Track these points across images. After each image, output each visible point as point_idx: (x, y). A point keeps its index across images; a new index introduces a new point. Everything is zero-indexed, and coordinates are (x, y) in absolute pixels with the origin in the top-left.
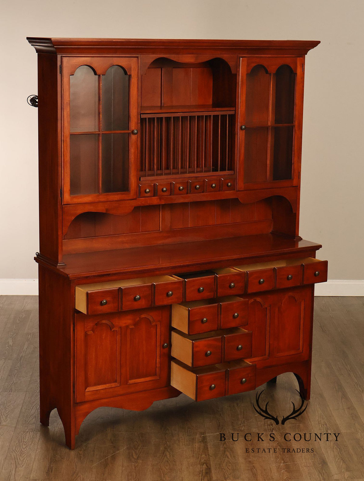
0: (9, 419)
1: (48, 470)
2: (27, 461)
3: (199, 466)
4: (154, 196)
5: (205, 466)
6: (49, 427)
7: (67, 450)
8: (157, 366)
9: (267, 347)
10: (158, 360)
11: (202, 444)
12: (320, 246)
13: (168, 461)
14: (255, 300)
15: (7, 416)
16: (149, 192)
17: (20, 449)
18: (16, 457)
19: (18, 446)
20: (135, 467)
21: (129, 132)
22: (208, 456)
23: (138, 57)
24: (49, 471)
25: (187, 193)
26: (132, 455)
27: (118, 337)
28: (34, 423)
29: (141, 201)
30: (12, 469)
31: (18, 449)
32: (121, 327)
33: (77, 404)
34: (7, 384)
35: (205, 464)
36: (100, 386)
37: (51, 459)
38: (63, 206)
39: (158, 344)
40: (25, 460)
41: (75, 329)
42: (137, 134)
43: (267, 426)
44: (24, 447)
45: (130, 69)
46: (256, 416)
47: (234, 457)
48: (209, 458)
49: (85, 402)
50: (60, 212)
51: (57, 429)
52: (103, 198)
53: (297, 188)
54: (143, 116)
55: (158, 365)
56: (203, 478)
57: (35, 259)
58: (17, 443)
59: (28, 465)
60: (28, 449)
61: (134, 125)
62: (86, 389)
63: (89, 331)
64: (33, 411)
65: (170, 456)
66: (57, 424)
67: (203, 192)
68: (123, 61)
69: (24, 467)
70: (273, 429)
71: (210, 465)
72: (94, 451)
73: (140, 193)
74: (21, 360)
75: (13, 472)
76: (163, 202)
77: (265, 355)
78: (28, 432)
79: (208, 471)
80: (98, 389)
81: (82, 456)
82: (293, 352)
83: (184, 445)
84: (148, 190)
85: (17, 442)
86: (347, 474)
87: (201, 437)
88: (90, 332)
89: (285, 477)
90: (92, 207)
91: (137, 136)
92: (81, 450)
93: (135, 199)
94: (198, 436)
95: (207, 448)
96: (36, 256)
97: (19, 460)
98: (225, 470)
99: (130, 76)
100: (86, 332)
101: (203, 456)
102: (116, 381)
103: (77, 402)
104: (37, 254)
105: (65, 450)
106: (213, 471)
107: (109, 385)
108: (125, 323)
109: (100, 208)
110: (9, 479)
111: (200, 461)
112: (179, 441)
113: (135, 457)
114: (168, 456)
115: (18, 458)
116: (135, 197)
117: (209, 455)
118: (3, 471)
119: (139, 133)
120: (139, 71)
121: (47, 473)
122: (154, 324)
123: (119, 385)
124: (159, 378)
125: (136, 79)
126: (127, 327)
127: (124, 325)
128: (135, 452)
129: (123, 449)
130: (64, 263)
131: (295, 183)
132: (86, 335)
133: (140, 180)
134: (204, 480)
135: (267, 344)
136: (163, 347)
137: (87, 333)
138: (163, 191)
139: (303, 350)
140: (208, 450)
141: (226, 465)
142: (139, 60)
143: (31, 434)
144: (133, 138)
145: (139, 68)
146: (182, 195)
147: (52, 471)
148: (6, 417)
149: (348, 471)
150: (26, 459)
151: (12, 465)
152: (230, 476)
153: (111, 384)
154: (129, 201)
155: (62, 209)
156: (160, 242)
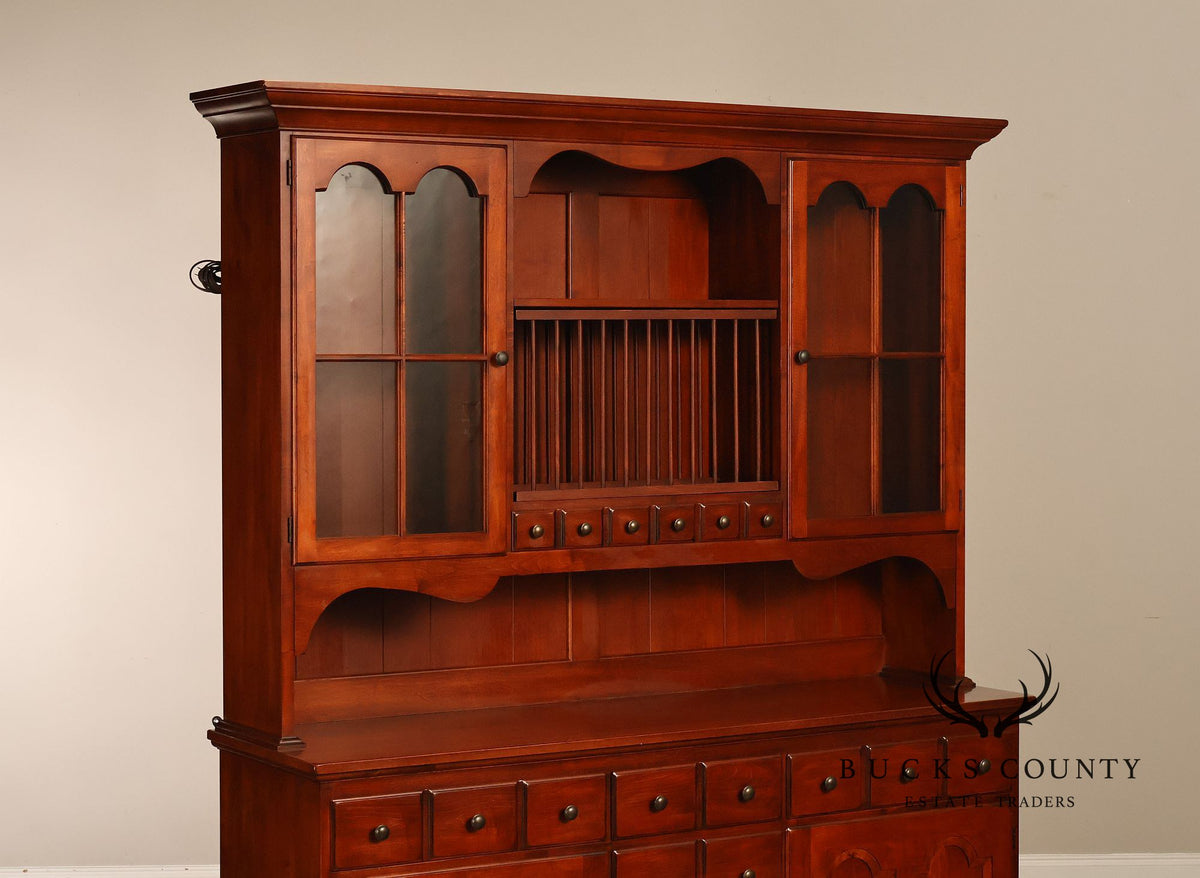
4: (555, 547)
14: (852, 856)
16: (541, 533)
21: (484, 358)
23: (505, 147)
25: (649, 543)
29: (519, 563)
38: (297, 568)
42: (504, 363)
45: (485, 178)
50: (286, 587)
52: (408, 547)
54: (522, 315)
57: (210, 735)
61: (497, 338)
67: (693, 540)
68: (465, 156)
73: (516, 535)
76: (580, 567)
84: (538, 529)
90: (378, 575)
91: (504, 371)
93: (503, 554)
96: (213, 728)
99: (484, 199)
104: (217, 721)
109: (403, 579)
116: (501, 548)
119: (511, 363)
120: (510, 187)
125: (502, 208)
130: (297, 739)
133: (515, 500)
138: (580, 532)
142: (510, 155)
144: (495, 375)
145: (510, 175)
146: (634, 547)
154: (485, 561)
155: (293, 577)
156: (569, 694)
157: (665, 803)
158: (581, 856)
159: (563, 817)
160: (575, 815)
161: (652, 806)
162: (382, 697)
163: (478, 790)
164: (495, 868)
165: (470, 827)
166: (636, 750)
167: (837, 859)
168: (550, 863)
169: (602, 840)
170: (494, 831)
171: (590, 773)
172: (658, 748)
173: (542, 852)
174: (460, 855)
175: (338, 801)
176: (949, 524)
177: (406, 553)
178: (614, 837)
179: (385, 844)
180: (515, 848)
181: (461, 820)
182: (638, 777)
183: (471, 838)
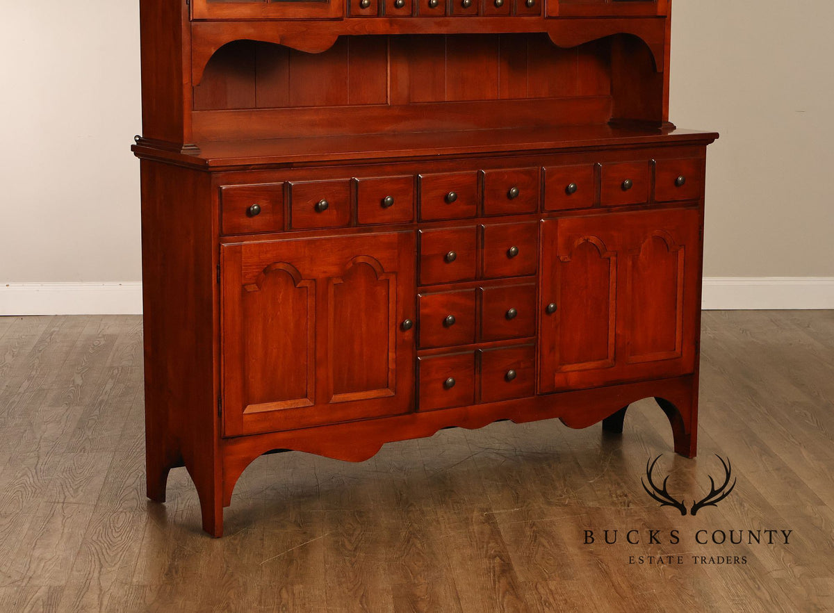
0: (82, 494)
1: (170, 571)
2: (123, 556)
3: (486, 560)
4: (378, 16)
5: (498, 560)
6: (166, 504)
7: (208, 539)
8: (390, 367)
9: (611, 340)
10: (392, 355)
11: (487, 528)
12: (716, 136)
13: (419, 554)
14: (587, 240)
15: (78, 488)
16: (368, 5)
17: (108, 539)
18: (99, 551)
19: (103, 534)
20: (352, 565)
22: (501, 545)
24: (170, 573)
25: (445, 15)
26: (343, 545)
27: (310, 302)
28: (133, 498)
29: (352, 27)
30: (92, 570)
31: (104, 538)
32: (314, 280)
33: (226, 439)
34: (74, 440)
35: (498, 558)
36: (275, 403)
37: (174, 553)
38: (193, 23)
39: (392, 321)
40: (119, 556)
41: (222, 277)
43: (617, 497)
44: (116, 535)
46: (590, 484)
47: (557, 545)
48: (505, 548)
49: (242, 436)
50: (185, 37)
51: (182, 507)
52: (273, 11)
53: (664, 20)
55: (392, 366)
56: (497, 580)
57: (133, 148)
58: (100, 530)
59: (126, 563)
60: (123, 538)
62: (244, 407)
63: (249, 284)
64: (130, 481)
65: (423, 546)
66: (183, 500)
67: (477, 15)
69: (117, 566)
70: (629, 502)
71: (509, 559)
72: (262, 539)
73: (350, 6)
74: (100, 404)
75: (96, 574)
76: (397, 31)
77: (607, 358)
78: (122, 512)
79: (506, 568)
80: (269, 410)
81: (238, 548)
82: (661, 355)
83: (450, 528)
85: (101, 528)
86: (798, 570)
87: (483, 516)
88: (252, 288)
89: (670, 577)
90: (251, 31)
92: (235, 539)
93: (341, 19)
94: (476, 514)
95: (499, 532)
96: (135, 144)
97: (106, 556)
98: (541, 565)
100: (243, 286)
101: (492, 544)
102: (306, 397)
103: (228, 434)
104: (138, 139)
105: (202, 540)
106: (516, 568)
107: (292, 401)
108: (325, 272)
109: (270, 34)
110: (87, 585)
111: (487, 551)
112: (438, 522)
113: (349, 547)
114: (419, 546)
115: (105, 553)
116: (339, 15)
117: (503, 542)
118: (75, 573)
121: (167, 574)
122: (382, 278)
123: (312, 404)
124: (393, 394)
126: (329, 279)
127: (321, 276)
128: (350, 541)
129: (322, 536)
130: (195, 146)
131: (660, 10)
132: (244, 293)
134: (499, 582)
135: (611, 334)
136: (403, 327)
137: (245, 289)
138: (396, 5)
139: (682, 352)
140: (500, 536)
141: (543, 558)
143: (128, 515)
146: (435, 19)
147: (176, 572)
148: (76, 491)
149: (799, 565)
150: (120, 554)
151: (93, 563)
152: (553, 574)
153: (297, 401)
154: (328, 23)
155: (190, 29)
156: (389, 128)
157: (456, 197)
158: (396, 233)
159: (383, 205)
160: (391, 203)
161: (446, 199)
162: (255, 125)
163: (323, 183)
164: (335, 238)
165: (317, 208)
166: (435, 159)
167: (577, 241)
168: (375, 236)
169: (412, 221)
170: (335, 212)
171: (403, 174)
172: (452, 158)
173: (368, 228)
174: (311, 228)
175: (224, 187)
176: (660, 11)
177: (272, 15)
178: (419, 220)
179: (257, 218)
180: (349, 225)
181: (311, 203)
182: (437, 178)
183: (318, 216)
